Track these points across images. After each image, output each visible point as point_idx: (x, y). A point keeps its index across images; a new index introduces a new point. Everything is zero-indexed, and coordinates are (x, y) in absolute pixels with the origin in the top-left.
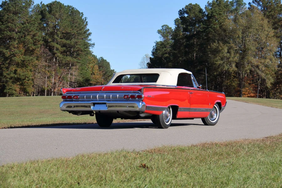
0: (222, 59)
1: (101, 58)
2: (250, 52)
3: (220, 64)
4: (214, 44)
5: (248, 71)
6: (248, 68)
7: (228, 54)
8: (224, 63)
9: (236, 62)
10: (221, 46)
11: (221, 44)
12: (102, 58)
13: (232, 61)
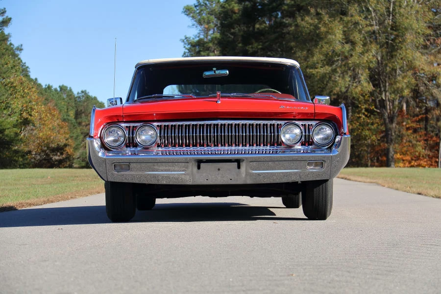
0: (329, 61)
1: (82, 92)
2: (409, 37)
3: (324, 76)
4: (307, 18)
5: (406, 92)
6: (404, 82)
7: (347, 47)
8: (334, 71)
9: (369, 68)
10: (325, 24)
11: (326, 18)
12: (86, 93)
13: (358, 65)
